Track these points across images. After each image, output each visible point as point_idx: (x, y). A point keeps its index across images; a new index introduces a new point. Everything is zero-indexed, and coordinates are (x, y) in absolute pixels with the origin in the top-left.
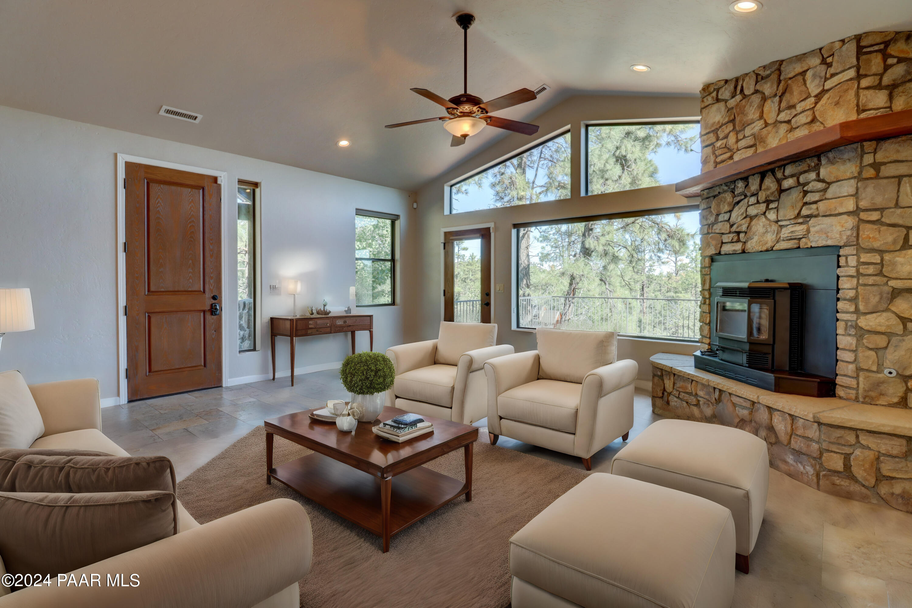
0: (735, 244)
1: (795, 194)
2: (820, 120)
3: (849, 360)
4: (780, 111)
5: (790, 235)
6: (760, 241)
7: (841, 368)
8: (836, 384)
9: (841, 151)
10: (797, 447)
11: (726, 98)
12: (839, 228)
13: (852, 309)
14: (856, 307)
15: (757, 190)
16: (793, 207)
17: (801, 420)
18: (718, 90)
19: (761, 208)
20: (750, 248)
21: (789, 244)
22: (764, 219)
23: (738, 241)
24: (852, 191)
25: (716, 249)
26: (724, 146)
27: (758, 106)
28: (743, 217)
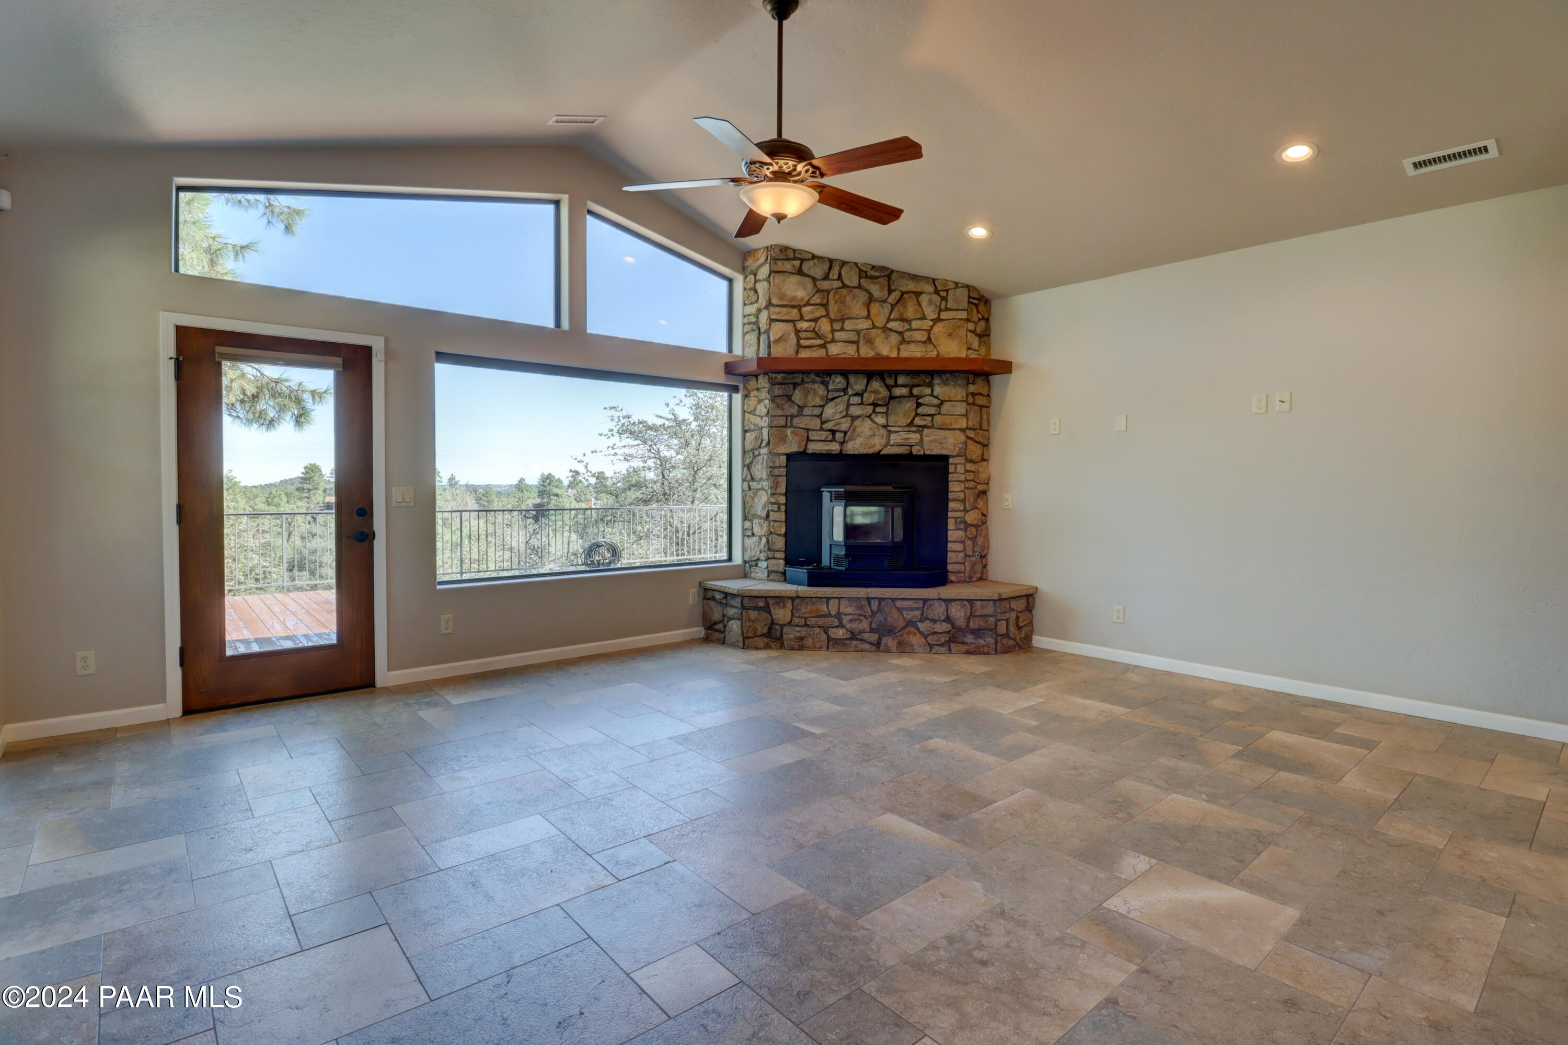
0: (828, 443)
1: (909, 405)
2: (935, 343)
3: (960, 550)
4: (889, 320)
5: (903, 441)
6: (867, 444)
7: (951, 557)
8: (948, 571)
9: (956, 376)
10: (976, 627)
11: (816, 276)
12: (952, 441)
13: (962, 508)
14: (965, 507)
15: (862, 390)
16: (905, 415)
17: (979, 603)
18: (802, 261)
19: (868, 410)
20: (850, 449)
21: (901, 450)
22: (870, 422)
23: (833, 440)
24: (963, 411)
25: (800, 447)
26: (811, 329)
27: (863, 303)
28: (842, 415)
